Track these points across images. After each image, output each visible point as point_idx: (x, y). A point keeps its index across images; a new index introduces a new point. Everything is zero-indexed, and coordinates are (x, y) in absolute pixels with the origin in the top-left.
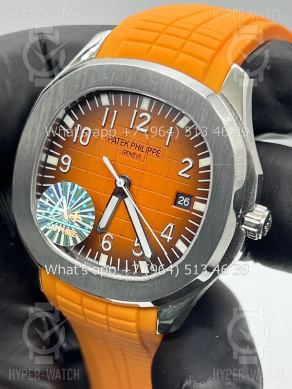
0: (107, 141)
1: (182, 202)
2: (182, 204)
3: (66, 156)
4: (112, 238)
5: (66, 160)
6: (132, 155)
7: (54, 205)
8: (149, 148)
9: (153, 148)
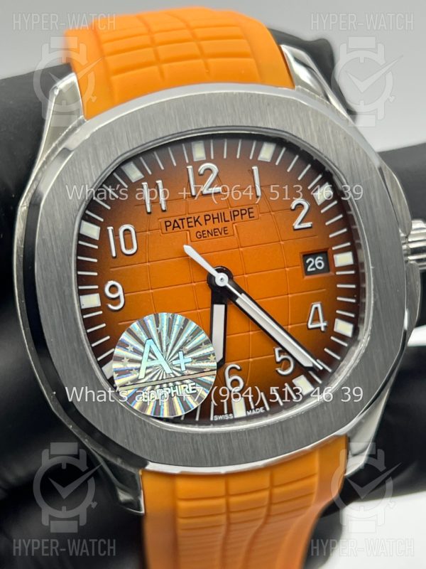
0: (164, 231)
1: (314, 266)
2: (314, 269)
3: (111, 283)
4: (239, 368)
5: (113, 289)
6: (214, 233)
7: (140, 362)
8: (234, 211)
9: (239, 209)
